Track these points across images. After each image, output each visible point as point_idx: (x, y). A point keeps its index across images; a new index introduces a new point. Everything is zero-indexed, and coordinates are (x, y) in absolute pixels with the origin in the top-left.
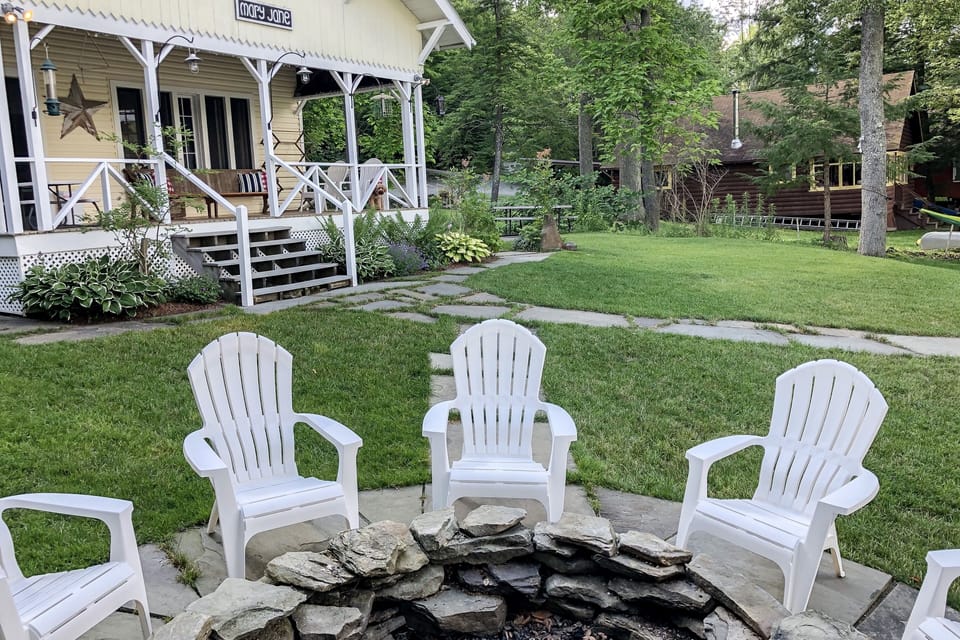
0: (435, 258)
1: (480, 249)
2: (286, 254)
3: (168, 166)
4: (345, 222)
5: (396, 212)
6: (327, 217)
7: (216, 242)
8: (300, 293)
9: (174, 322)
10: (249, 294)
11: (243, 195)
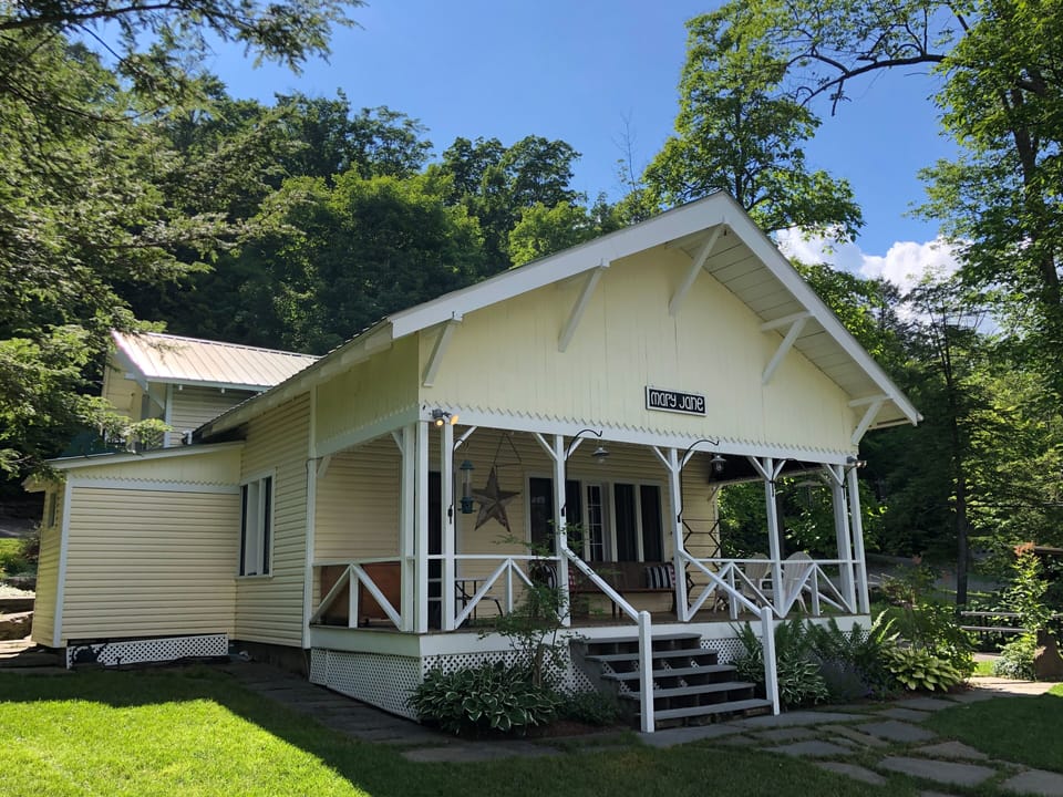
0: (881, 683)
1: (945, 674)
2: (695, 668)
3: (571, 564)
4: (765, 630)
5: (828, 619)
6: (743, 624)
7: (617, 651)
8: (709, 719)
9: (563, 747)
10: (649, 716)
11: (651, 592)
